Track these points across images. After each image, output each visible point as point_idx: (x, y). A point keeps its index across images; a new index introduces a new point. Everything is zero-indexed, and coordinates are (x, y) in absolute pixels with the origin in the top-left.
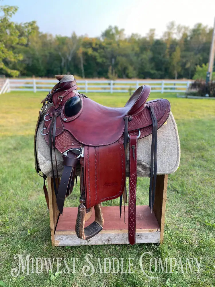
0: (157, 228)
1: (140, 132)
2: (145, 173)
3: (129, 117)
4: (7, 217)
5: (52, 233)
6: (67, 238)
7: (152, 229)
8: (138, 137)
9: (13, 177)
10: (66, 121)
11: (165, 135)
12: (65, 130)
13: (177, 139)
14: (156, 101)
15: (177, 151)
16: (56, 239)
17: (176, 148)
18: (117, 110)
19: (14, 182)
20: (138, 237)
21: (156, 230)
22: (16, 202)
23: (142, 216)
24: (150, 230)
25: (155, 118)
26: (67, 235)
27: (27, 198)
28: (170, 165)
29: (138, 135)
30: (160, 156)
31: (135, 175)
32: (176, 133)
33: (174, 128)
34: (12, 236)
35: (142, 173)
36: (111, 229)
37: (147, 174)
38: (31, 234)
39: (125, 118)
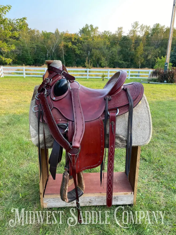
0: (131, 191)
1: (118, 110)
2: (122, 145)
3: (109, 97)
4: (2, 183)
5: (41, 196)
6: (54, 201)
7: (127, 193)
8: (117, 114)
9: (7, 148)
10: (55, 99)
11: (139, 112)
12: (54, 108)
13: (149, 116)
14: (131, 84)
15: (150, 126)
16: (44, 202)
17: (148, 123)
19: (7, 152)
20: (115, 199)
21: (130, 193)
22: (9, 170)
23: (117, 182)
24: (125, 193)
25: (132, 98)
26: (54, 198)
27: (18, 166)
28: (143, 138)
29: (117, 113)
30: (134, 130)
31: (113, 147)
32: (148, 111)
33: (147, 107)
34: (6, 199)
35: (120, 144)
36: (92, 193)
37: (124, 145)
38: (23, 197)
39: (105, 98)
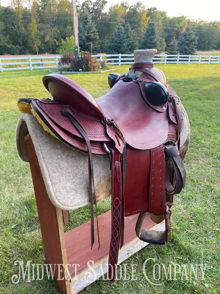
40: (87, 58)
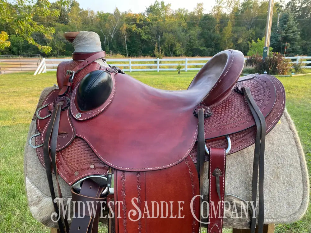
3: (206, 109)
8: (228, 151)
10: (81, 118)
11: (275, 142)
12: (76, 137)
13: (299, 150)
14: (251, 79)
15: (302, 175)
17: (299, 168)
18: (179, 96)
28: (289, 204)
29: (226, 148)
30: (268, 186)
31: (219, 225)
32: (295, 139)
33: (291, 129)
37: (243, 223)
39: (197, 112)
40: (276, 59)
